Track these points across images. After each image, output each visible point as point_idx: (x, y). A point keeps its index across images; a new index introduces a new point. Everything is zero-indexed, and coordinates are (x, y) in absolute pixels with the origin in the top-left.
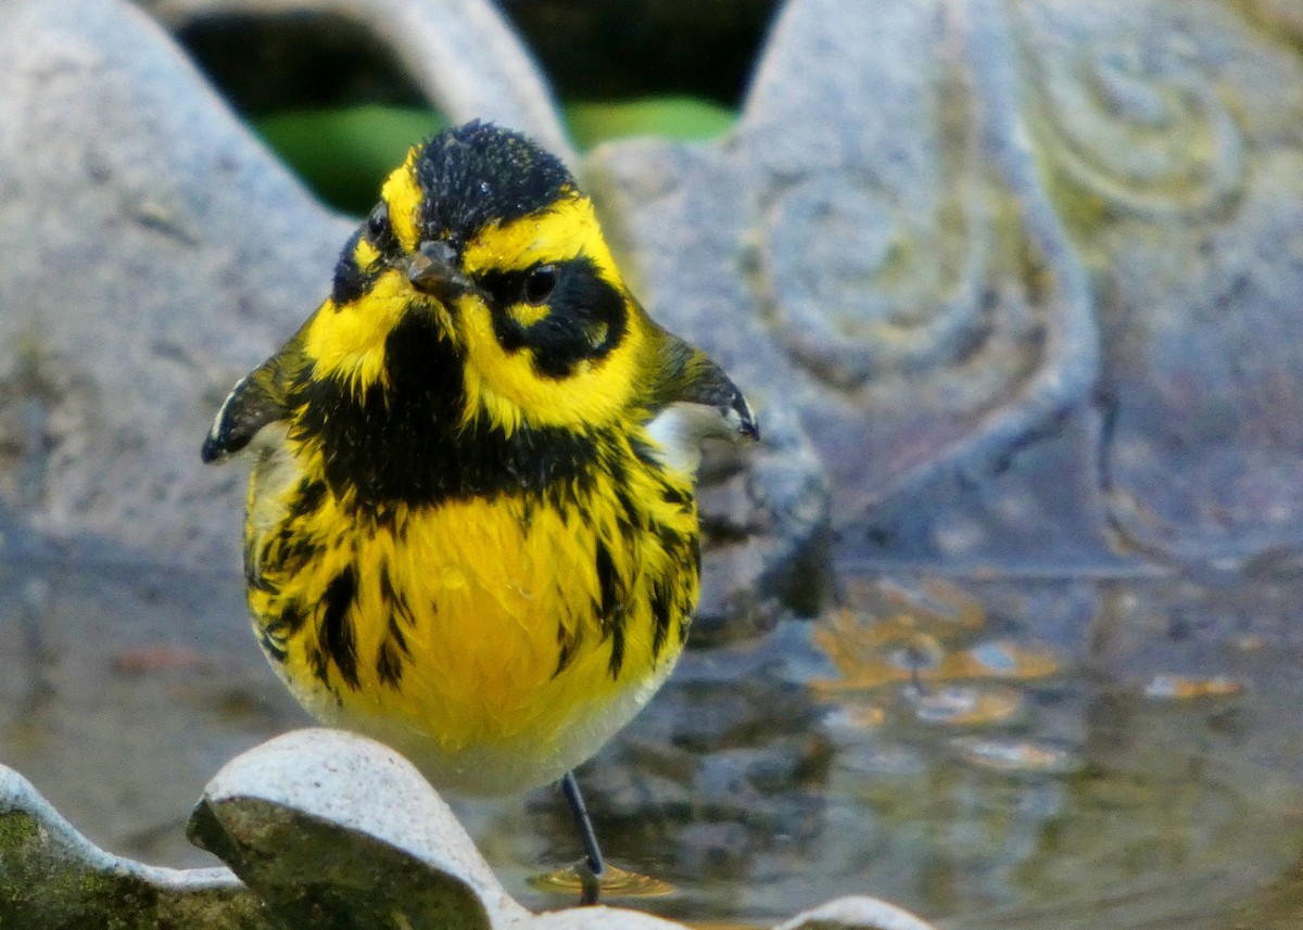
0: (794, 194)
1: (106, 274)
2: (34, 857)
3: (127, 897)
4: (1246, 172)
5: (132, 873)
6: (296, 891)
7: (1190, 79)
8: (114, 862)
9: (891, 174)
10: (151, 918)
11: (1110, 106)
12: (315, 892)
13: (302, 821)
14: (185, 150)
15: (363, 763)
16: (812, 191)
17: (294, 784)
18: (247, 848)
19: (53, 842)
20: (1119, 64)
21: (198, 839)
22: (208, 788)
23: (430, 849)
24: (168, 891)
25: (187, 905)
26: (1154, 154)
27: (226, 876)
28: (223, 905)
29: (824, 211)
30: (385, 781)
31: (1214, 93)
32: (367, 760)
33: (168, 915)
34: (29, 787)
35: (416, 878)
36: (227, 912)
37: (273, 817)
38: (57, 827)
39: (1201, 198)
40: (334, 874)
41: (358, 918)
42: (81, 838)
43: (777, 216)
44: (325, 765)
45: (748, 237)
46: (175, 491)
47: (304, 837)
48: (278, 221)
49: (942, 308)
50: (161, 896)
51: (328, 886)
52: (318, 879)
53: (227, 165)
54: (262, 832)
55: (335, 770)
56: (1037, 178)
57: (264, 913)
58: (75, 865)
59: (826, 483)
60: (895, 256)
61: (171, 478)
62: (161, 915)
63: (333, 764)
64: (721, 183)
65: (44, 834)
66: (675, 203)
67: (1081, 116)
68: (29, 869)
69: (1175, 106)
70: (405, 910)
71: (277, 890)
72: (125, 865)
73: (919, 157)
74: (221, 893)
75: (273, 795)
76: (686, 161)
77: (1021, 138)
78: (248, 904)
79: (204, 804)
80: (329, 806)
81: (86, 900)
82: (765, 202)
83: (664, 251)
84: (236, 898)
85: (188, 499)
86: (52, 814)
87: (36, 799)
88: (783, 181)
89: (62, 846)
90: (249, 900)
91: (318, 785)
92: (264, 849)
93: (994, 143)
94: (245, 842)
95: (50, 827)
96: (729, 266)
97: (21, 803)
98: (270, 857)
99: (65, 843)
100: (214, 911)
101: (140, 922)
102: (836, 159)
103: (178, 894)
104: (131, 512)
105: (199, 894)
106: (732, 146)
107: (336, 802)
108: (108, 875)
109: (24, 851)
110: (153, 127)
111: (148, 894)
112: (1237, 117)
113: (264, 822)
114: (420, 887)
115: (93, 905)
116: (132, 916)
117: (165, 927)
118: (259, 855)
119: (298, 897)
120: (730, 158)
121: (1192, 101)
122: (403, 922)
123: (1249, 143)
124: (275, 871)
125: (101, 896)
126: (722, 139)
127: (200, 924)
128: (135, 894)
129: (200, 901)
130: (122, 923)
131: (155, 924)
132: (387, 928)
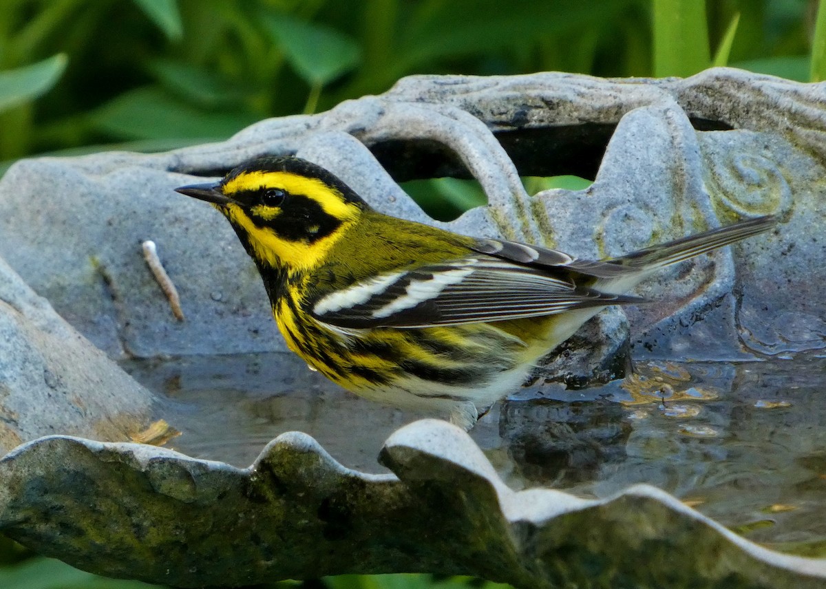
0: (614, 211)
2: (317, 469)
3: (354, 485)
4: (793, 203)
5: (356, 476)
6: (421, 482)
7: (771, 167)
8: (349, 471)
9: (653, 203)
10: (363, 494)
11: (740, 177)
12: (428, 483)
13: (424, 455)
16: (621, 209)
17: (420, 440)
18: (402, 465)
19: (325, 464)
21: (382, 462)
22: (386, 442)
23: (474, 466)
24: (370, 483)
25: (378, 489)
27: (392, 477)
28: (392, 488)
29: (627, 217)
30: (457, 440)
31: (779, 171)
32: (449, 431)
33: (370, 492)
34: (315, 442)
35: (469, 477)
36: (393, 491)
37: (412, 453)
38: (326, 458)
40: (436, 476)
41: (446, 494)
42: (336, 462)
43: (607, 220)
44: (432, 433)
45: (597, 228)
47: (424, 461)
50: (367, 485)
51: (433, 480)
52: (429, 478)
54: (407, 460)
55: (436, 435)
56: (711, 204)
57: (408, 491)
58: (333, 472)
59: (628, 325)
62: (367, 492)
63: (435, 432)
64: (585, 206)
65: (321, 460)
67: (728, 181)
68: (315, 474)
69: (765, 177)
70: (463, 490)
71: (413, 482)
72: (353, 472)
73: (664, 196)
74: (391, 484)
75: (412, 445)
77: (704, 190)
79: (385, 449)
80: (434, 449)
81: (338, 486)
82: (603, 215)
84: (397, 486)
86: (324, 453)
87: (319, 447)
89: (328, 465)
90: (402, 487)
91: (430, 441)
92: (409, 466)
93: (692, 190)
94: (401, 463)
95: (324, 458)
96: (590, 239)
97: (312, 449)
98: (411, 469)
99: (330, 464)
100: (388, 491)
101: (359, 494)
102: (632, 198)
103: (374, 484)
105: (382, 484)
106: (590, 191)
107: (437, 447)
108: (346, 476)
109: (313, 467)
111: (362, 484)
112: (789, 182)
113: (408, 455)
114: (471, 481)
115: (341, 488)
116: (356, 492)
117: (369, 497)
118: (407, 468)
119: (421, 485)
120: (590, 196)
121: (771, 174)
122: (463, 495)
123: (793, 192)
124: (413, 475)
125: (343, 485)
126: (586, 190)
127: (383, 496)
128: (357, 484)
129: (383, 487)
130: (352, 496)
131: (365, 496)
132: (457, 497)
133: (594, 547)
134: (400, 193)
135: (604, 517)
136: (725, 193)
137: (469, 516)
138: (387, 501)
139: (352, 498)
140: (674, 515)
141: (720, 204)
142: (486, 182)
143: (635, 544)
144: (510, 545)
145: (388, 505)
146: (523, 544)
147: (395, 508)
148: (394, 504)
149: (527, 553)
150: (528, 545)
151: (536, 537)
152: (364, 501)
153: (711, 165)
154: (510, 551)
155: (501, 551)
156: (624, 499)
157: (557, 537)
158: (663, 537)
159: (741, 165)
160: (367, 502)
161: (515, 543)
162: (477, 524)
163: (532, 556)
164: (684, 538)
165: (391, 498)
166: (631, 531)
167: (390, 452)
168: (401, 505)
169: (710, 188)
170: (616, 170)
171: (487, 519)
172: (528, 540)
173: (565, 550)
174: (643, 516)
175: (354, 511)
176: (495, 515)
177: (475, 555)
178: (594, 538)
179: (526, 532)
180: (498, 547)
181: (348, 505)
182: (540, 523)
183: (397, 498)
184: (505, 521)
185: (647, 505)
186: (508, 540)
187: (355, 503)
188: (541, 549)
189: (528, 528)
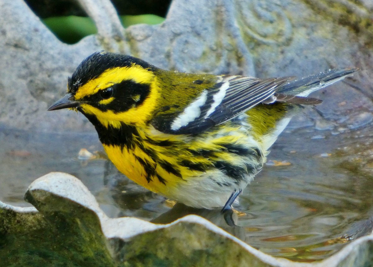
0: (179, 38)
1: (5, 57)
3: (9, 214)
4: (293, 33)
5: (10, 209)
6: (51, 213)
7: (278, 10)
8: (6, 206)
9: (203, 33)
10: (15, 220)
11: (259, 16)
12: (56, 213)
13: (53, 196)
14: (25, 26)
15: (68, 181)
16: (183, 37)
17: (51, 187)
18: (39, 202)
20: (260, 6)
21: (27, 200)
22: (29, 187)
23: (85, 202)
24: (19, 213)
25: (24, 216)
26: (269, 29)
27: (33, 209)
28: (33, 216)
29: (186, 42)
30: (74, 186)
31: (284, 13)
32: (70, 180)
33: (19, 219)
35: (82, 210)
36: (34, 218)
37: (46, 195)
39: (281, 40)
40: (61, 209)
41: (67, 220)
43: (175, 43)
44: (59, 182)
45: (166, 49)
46: (23, 112)
47: (53, 199)
48: (50, 44)
49: (216, 67)
50: (17, 214)
51: (60, 212)
52: (57, 210)
53: (36, 30)
54: (43, 198)
55: (61, 183)
56: (240, 33)
57: (44, 218)
60: (204, 53)
61: (22, 109)
62: (17, 219)
63: (61, 181)
64: (160, 35)
66: (149, 40)
67: (251, 19)
69: (275, 17)
70: (79, 218)
71: (47, 212)
72: (8, 206)
73: (210, 29)
74: (33, 214)
75: (46, 189)
76: (152, 30)
77: (236, 24)
78: (39, 216)
79: (28, 191)
80: (60, 192)
82: (172, 40)
83: (146, 52)
84: (36, 215)
85: (26, 114)
88: (176, 35)
90: (40, 215)
91: (57, 186)
92: (43, 202)
93: (229, 26)
94: (39, 201)
96: (163, 56)
98: (45, 204)
100: (31, 218)
101: (12, 220)
102: (189, 29)
103: (22, 214)
104: (11, 117)
105: (28, 214)
106: (163, 26)
107: (62, 190)
108: (4, 209)
110: (17, 21)
111: (14, 214)
112: (290, 20)
113: (44, 196)
114: (83, 212)
116: (10, 219)
117: (18, 222)
118: (42, 204)
119: (52, 215)
120: (163, 29)
121: (279, 15)
122: (78, 221)
123: (293, 26)
124: (46, 208)
125: (2, 214)
126: (161, 24)
127: (28, 221)
128: (11, 214)
129: (27, 216)
130: (8, 221)
131: (16, 221)
132: (74, 222)
133: (161, 255)
134: (42, 26)
135: (167, 235)
136: (250, 27)
137: (82, 234)
138: (30, 224)
139: (8, 223)
140: (212, 234)
141: (246, 34)
142: (97, 19)
143: (188, 253)
144: (108, 253)
145: (31, 227)
146: (116, 252)
147: (35, 229)
148: (35, 226)
149: (118, 258)
150: (119, 253)
151: (124, 248)
152: (15, 225)
153: (240, 9)
154: (109, 257)
155: (103, 257)
156: (180, 224)
157: (138, 248)
158: (205, 249)
159: (259, 9)
160: (17, 225)
161: (111, 252)
162: (88, 239)
163: (122, 260)
164: (219, 249)
165: (33, 223)
166: (185, 245)
167: (32, 193)
168: (39, 227)
169: (239, 23)
170: (180, 12)
171: (94, 236)
172: (119, 250)
173: (143, 257)
174: (192, 235)
175: (9, 231)
176: (99, 234)
177: (86, 259)
178: (161, 249)
179: (118, 245)
180: (101, 254)
181: (5, 227)
182: (126, 239)
183: (36, 223)
184: (105, 238)
185: (195, 228)
186: (106, 249)
187: (9, 226)
188: (127, 256)
189: (119, 243)
